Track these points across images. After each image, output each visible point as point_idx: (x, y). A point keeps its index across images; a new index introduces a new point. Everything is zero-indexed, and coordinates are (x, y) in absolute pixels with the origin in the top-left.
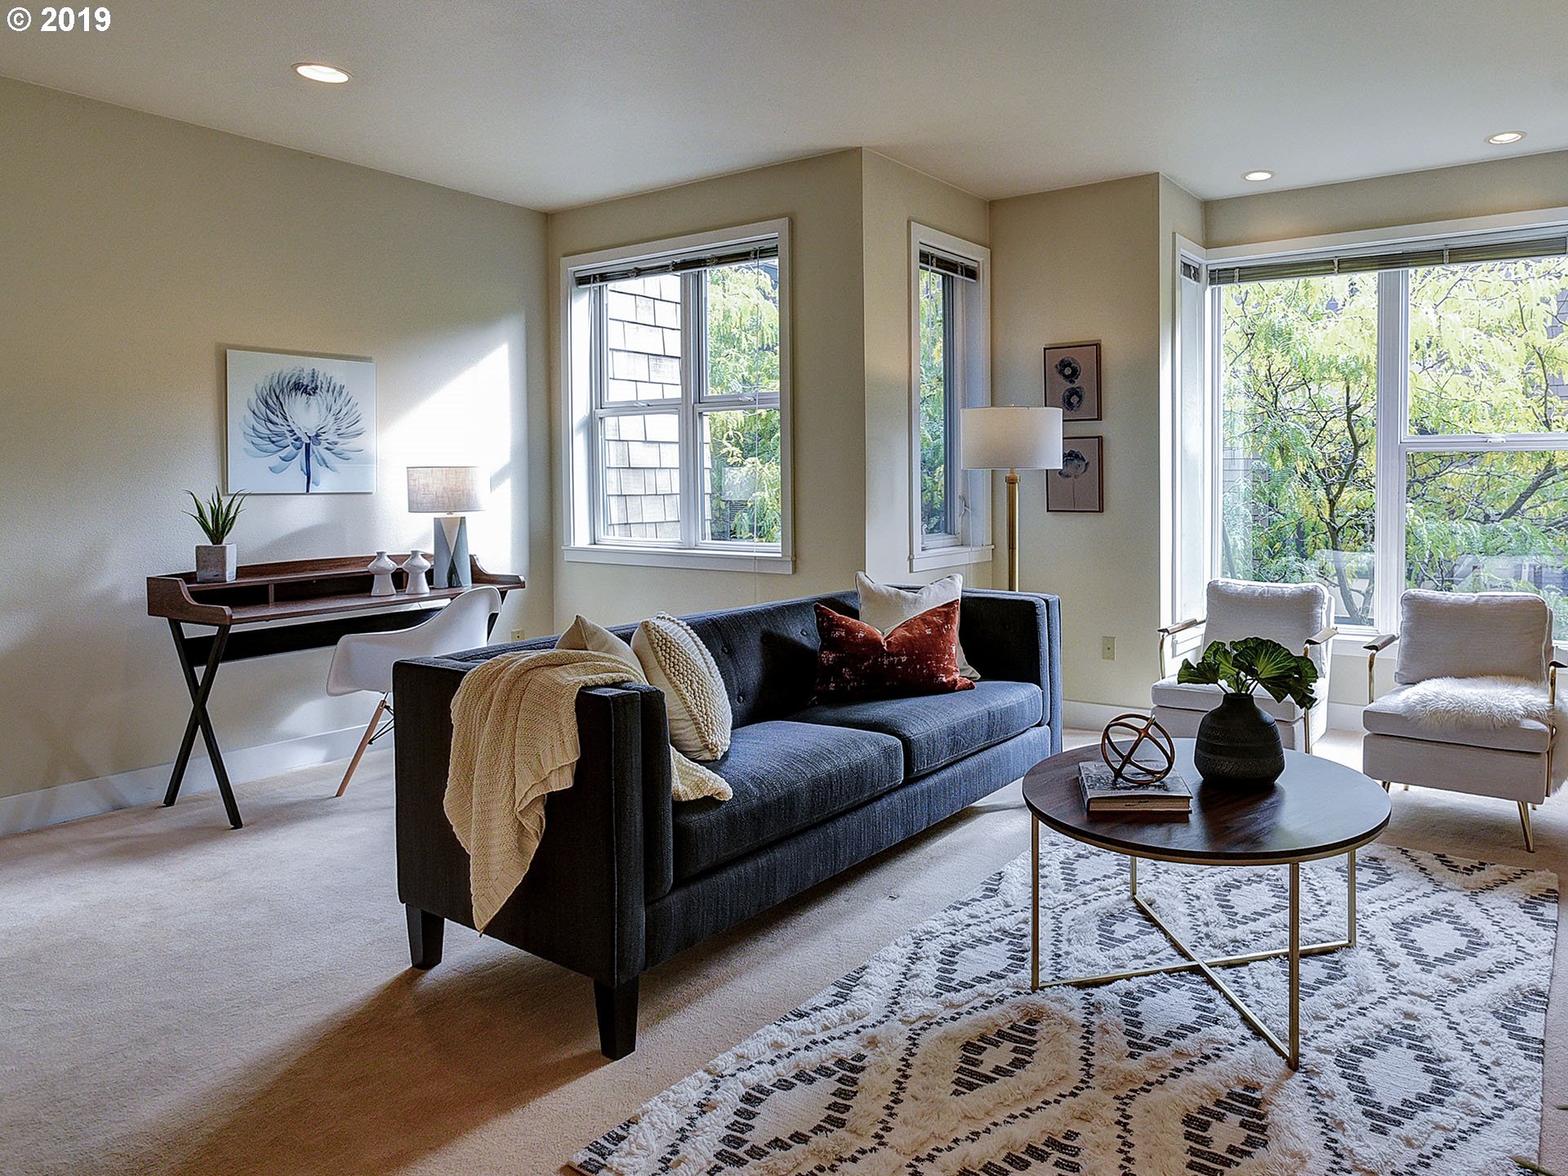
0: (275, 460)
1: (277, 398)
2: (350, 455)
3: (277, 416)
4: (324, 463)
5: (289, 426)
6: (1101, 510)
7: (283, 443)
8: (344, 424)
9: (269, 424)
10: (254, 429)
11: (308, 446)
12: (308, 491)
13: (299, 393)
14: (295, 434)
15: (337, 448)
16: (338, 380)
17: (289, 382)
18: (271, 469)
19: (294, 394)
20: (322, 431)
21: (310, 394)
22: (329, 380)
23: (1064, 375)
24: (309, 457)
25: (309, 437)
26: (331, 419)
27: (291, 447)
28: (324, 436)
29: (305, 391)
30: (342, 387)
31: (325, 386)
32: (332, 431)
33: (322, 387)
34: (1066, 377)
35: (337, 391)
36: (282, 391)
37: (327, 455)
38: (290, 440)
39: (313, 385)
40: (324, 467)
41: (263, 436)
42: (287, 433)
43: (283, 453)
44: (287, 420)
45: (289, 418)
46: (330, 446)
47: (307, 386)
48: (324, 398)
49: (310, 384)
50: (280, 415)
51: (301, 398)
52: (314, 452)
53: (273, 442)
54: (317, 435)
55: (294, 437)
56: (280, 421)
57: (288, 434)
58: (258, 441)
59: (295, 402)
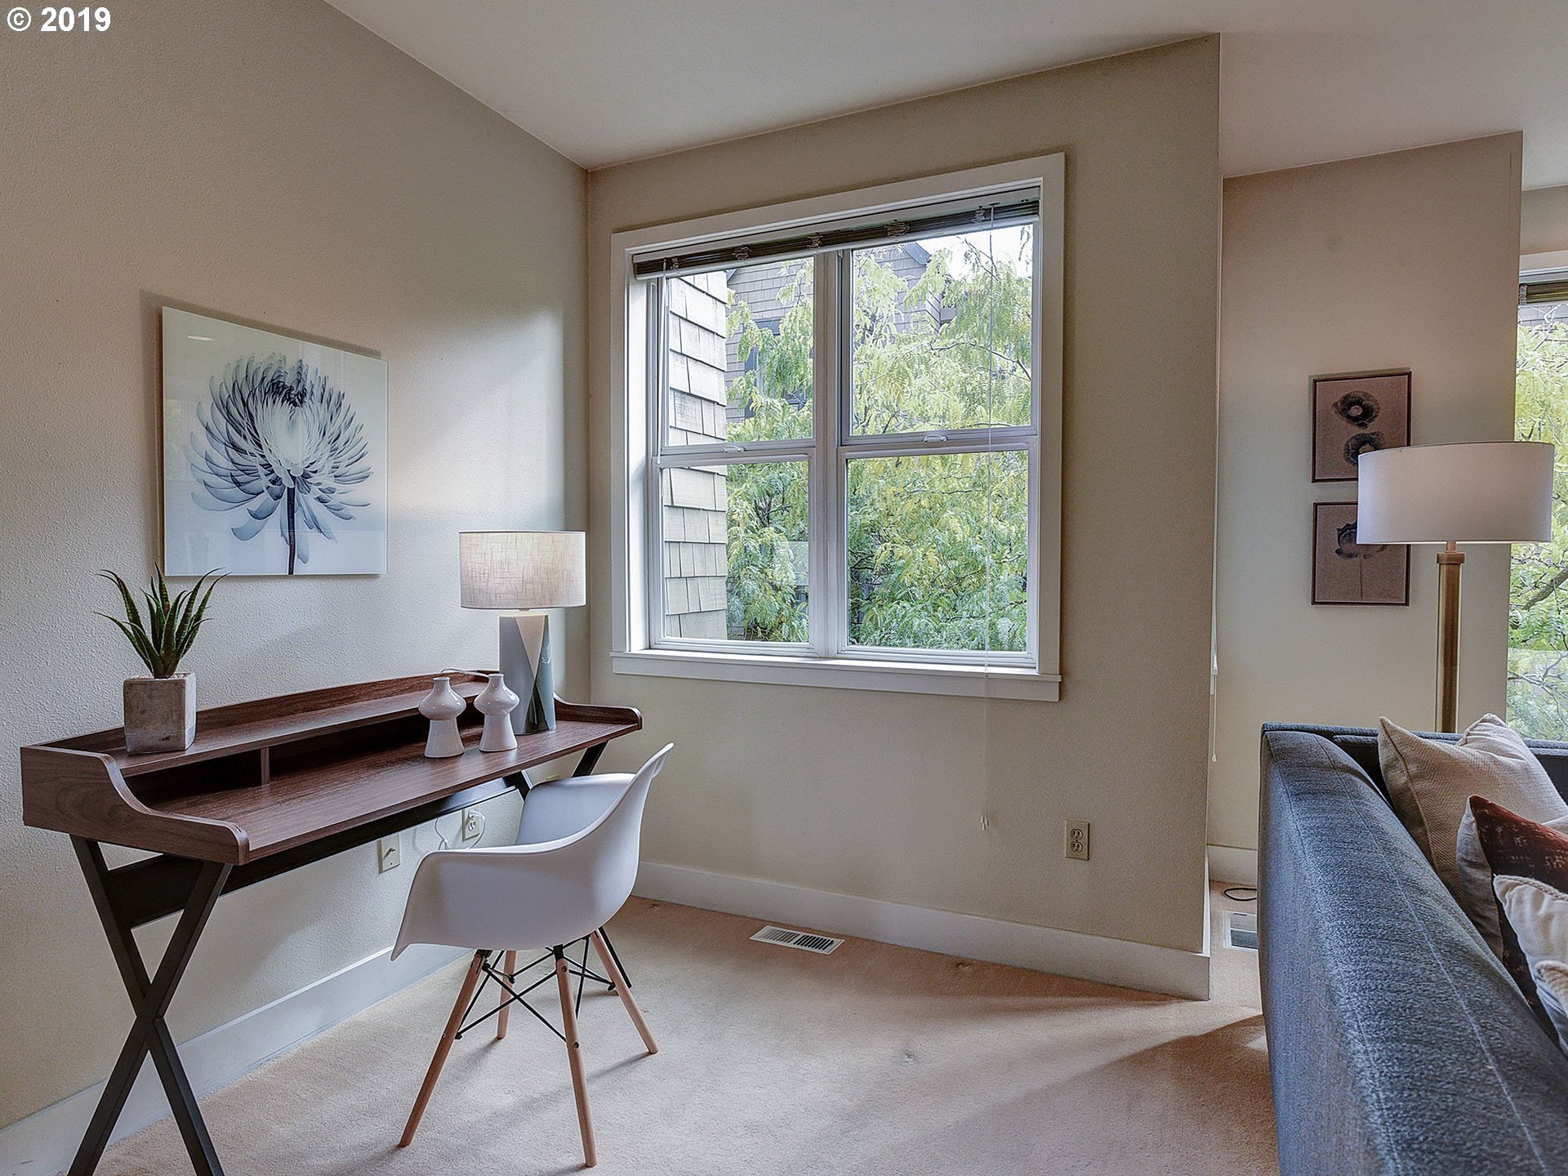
0: (240, 516)
1: (245, 404)
2: (351, 511)
3: (245, 438)
4: (315, 525)
5: (263, 456)
6: (1407, 604)
7: (256, 485)
8: (344, 459)
9: (232, 451)
10: (208, 459)
11: (291, 492)
12: (291, 572)
13: (279, 400)
14: (273, 472)
15: (335, 499)
16: (336, 385)
17: (263, 379)
18: (235, 532)
19: (270, 401)
20: (312, 468)
21: (295, 405)
22: (322, 383)
23: (1349, 417)
24: (293, 513)
25: (294, 478)
26: (325, 449)
27: (265, 496)
28: (315, 479)
29: (288, 398)
30: (341, 396)
31: (317, 392)
32: (327, 470)
33: (312, 392)
34: (1353, 420)
35: (334, 402)
36: (253, 394)
37: (319, 510)
38: (264, 482)
39: (300, 389)
40: (314, 533)
41: (222, 472)
42: (260, 468)
43: (256, 504)
44: (260, 447)
45: (263, 442)
46: (324, 496)
47: (291, 389)
48: (315, 411)
49: (294, 386)
50: (249, 436)
51: (282, 410)
52: (300, 505)
53: (238, 484)
54: (305, 476)
55: (270, 477)
56: (248, 446)
57: (262, 471)
58: (213, 480)
59: (273, 414)
